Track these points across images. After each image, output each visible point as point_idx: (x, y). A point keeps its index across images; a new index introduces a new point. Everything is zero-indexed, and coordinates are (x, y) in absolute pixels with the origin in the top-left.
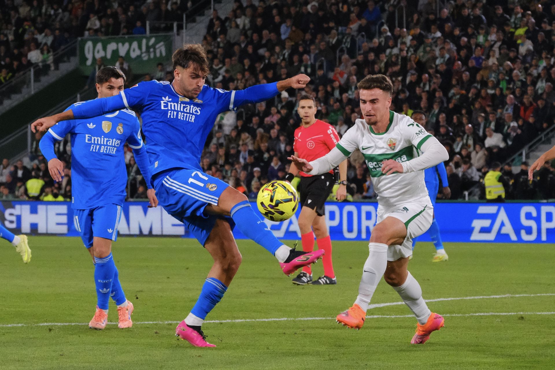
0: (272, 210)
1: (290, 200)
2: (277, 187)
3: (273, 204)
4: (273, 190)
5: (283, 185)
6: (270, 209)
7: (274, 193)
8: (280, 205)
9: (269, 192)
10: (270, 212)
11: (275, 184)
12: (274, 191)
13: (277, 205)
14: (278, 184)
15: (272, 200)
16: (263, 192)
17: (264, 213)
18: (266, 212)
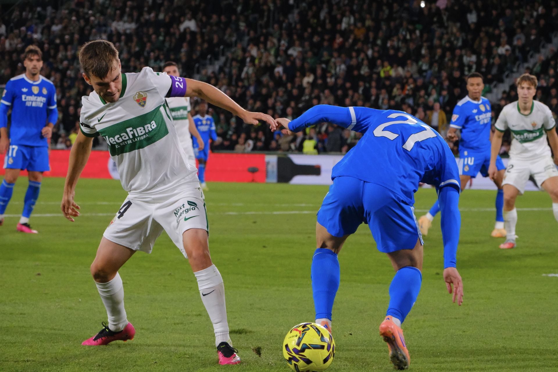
0: (297, 356)
1: (322, 347)
2: (309, 329)
3: (299, 348)
4: (303, 331)
5: (317, 328)
6: (294, 354)
7: (304, 335)
8: (307, 350)
9: (297, 333)
10: (294, 358)
11: (307, 326)
12: (304, 333)
13: (303, 350)
14: (311, 326)
15: (298, 344)
16: (291, 332)
17: (288, 359)
18: (289, 358)
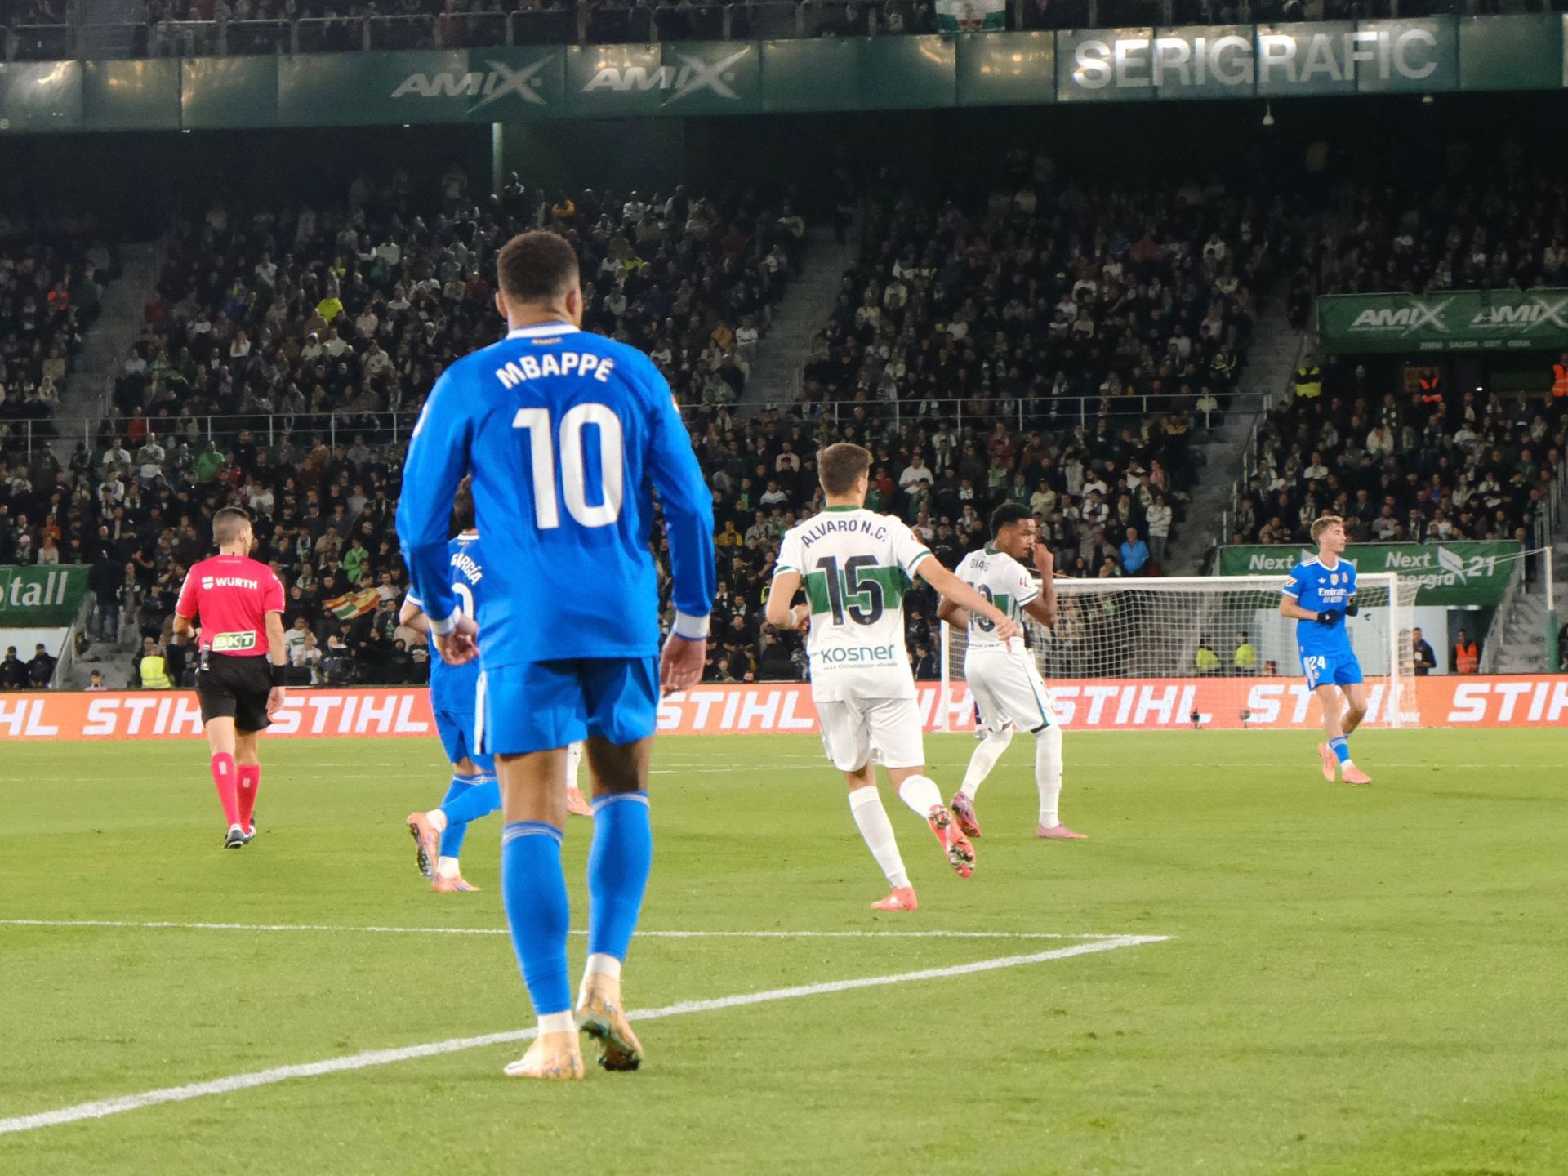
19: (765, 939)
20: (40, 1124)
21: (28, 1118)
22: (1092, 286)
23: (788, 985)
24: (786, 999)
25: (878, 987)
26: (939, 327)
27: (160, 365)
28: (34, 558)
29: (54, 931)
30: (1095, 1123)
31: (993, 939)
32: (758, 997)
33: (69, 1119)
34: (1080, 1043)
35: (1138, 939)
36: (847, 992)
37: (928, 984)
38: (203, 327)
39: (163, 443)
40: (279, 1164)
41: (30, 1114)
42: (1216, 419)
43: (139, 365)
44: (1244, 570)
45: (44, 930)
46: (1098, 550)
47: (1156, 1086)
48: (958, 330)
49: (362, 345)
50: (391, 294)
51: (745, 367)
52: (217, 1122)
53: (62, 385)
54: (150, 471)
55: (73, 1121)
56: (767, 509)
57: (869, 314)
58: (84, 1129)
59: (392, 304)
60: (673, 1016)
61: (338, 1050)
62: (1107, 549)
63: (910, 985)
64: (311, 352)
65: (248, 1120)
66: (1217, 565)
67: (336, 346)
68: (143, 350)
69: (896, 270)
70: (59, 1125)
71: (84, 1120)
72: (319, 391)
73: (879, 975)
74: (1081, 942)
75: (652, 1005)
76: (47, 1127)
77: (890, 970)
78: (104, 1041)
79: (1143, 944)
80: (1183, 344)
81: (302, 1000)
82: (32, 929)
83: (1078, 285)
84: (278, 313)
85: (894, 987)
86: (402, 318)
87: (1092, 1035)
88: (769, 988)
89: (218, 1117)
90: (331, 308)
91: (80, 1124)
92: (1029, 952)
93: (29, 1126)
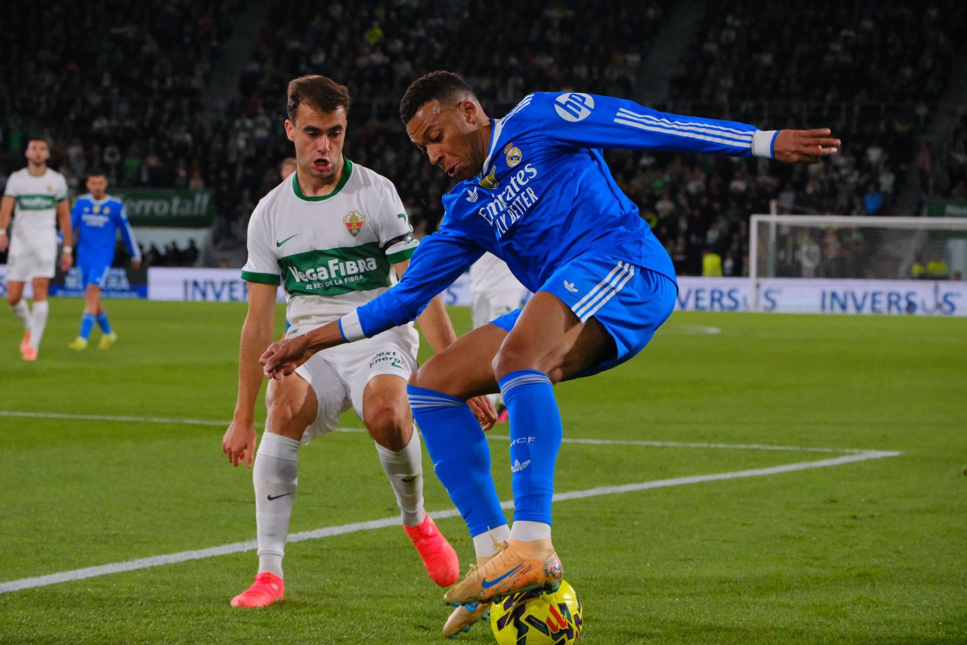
19: (648, 447)
20: (210, 555)
21: (202, 551)
22: (852, 33)
23: (664, 478)
24: (663, 488)
25: (719, 482)
26: (755, 57)
27: (269, 67)
28: (187, 185)
29: (209, 428)
30: (859, 576)
31: (789, 451)
32: (646, 485)
33: (226, 552)
34: (848, 522)
35: (879, 454)
36: (701, 485)
37: (751, 479)
38: (295, 44)
39: (269, 115)
40: (358, 586)
41: (203, 548)
42: (928, 119)
43: (254, 67)
44: (941, 213)
45: (202, 427)
46: (850, 200)
47: (896, 552)
48: (767, 59)
49: (394, 57)
50: (412, 26)
51: (633, 78)
52: (318, 557)
53: (207, 79)
54: (262, 133)
55: (229, 554)
56: (644, 169)
57: (711, 47)
58: (237, 559)
59: (413, 34)
60: (595, 497)
61: (389, 512)
62: (857, 200)
63: (739, 481)
64: (362, 61)
65: (337, 556)
66: (925, 210)
67: (378, 58)
68: (257, 57)
69: (730, 20)
70: (221, 556)
71: (236, 553)
72: (367, 86)
73: (719, 472)
74: (844, 454)
75: (581, 489)
76: (213, 557)
77: (726, 469)
78: (245, 502)
79: (884, 458)
80: (908, 72)
81: (365, 479)
82: (194, 426)
83: (844, 33)
84: (342, 37)
85: (730, 482)
86: (420, 41)
87: (855, 517)
88: (652, 480)
89: (318, 554)
90: (375, 34)
91: (234, 556)
92: (813, 460)
93: (203, 556)
